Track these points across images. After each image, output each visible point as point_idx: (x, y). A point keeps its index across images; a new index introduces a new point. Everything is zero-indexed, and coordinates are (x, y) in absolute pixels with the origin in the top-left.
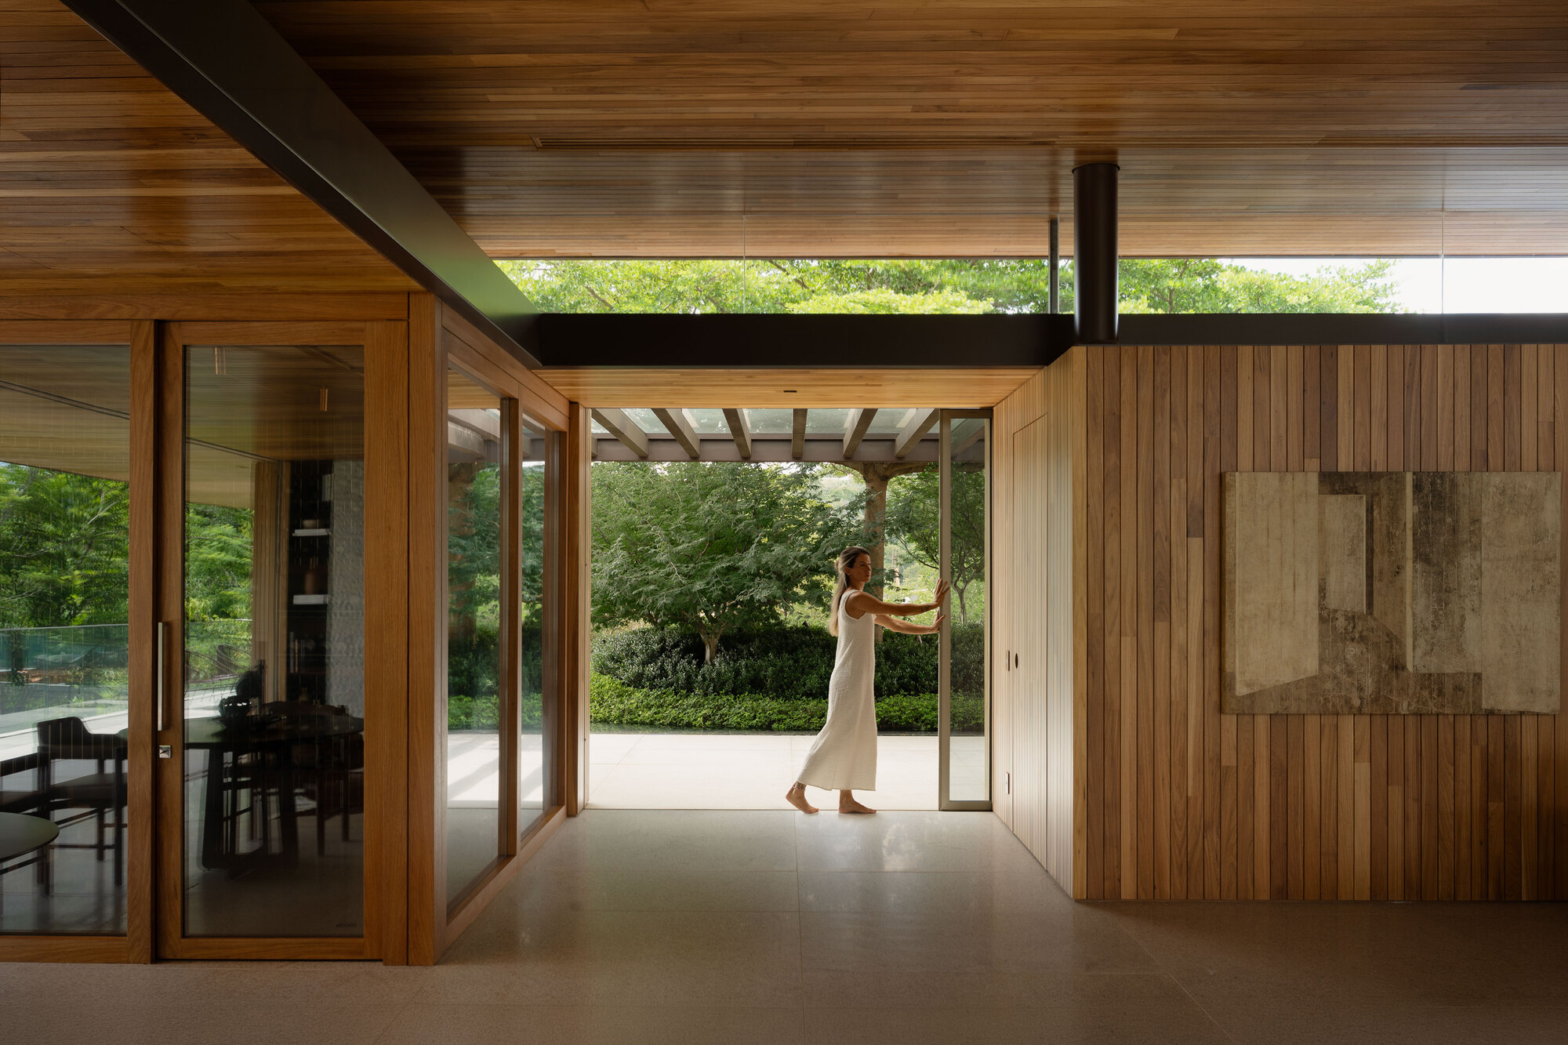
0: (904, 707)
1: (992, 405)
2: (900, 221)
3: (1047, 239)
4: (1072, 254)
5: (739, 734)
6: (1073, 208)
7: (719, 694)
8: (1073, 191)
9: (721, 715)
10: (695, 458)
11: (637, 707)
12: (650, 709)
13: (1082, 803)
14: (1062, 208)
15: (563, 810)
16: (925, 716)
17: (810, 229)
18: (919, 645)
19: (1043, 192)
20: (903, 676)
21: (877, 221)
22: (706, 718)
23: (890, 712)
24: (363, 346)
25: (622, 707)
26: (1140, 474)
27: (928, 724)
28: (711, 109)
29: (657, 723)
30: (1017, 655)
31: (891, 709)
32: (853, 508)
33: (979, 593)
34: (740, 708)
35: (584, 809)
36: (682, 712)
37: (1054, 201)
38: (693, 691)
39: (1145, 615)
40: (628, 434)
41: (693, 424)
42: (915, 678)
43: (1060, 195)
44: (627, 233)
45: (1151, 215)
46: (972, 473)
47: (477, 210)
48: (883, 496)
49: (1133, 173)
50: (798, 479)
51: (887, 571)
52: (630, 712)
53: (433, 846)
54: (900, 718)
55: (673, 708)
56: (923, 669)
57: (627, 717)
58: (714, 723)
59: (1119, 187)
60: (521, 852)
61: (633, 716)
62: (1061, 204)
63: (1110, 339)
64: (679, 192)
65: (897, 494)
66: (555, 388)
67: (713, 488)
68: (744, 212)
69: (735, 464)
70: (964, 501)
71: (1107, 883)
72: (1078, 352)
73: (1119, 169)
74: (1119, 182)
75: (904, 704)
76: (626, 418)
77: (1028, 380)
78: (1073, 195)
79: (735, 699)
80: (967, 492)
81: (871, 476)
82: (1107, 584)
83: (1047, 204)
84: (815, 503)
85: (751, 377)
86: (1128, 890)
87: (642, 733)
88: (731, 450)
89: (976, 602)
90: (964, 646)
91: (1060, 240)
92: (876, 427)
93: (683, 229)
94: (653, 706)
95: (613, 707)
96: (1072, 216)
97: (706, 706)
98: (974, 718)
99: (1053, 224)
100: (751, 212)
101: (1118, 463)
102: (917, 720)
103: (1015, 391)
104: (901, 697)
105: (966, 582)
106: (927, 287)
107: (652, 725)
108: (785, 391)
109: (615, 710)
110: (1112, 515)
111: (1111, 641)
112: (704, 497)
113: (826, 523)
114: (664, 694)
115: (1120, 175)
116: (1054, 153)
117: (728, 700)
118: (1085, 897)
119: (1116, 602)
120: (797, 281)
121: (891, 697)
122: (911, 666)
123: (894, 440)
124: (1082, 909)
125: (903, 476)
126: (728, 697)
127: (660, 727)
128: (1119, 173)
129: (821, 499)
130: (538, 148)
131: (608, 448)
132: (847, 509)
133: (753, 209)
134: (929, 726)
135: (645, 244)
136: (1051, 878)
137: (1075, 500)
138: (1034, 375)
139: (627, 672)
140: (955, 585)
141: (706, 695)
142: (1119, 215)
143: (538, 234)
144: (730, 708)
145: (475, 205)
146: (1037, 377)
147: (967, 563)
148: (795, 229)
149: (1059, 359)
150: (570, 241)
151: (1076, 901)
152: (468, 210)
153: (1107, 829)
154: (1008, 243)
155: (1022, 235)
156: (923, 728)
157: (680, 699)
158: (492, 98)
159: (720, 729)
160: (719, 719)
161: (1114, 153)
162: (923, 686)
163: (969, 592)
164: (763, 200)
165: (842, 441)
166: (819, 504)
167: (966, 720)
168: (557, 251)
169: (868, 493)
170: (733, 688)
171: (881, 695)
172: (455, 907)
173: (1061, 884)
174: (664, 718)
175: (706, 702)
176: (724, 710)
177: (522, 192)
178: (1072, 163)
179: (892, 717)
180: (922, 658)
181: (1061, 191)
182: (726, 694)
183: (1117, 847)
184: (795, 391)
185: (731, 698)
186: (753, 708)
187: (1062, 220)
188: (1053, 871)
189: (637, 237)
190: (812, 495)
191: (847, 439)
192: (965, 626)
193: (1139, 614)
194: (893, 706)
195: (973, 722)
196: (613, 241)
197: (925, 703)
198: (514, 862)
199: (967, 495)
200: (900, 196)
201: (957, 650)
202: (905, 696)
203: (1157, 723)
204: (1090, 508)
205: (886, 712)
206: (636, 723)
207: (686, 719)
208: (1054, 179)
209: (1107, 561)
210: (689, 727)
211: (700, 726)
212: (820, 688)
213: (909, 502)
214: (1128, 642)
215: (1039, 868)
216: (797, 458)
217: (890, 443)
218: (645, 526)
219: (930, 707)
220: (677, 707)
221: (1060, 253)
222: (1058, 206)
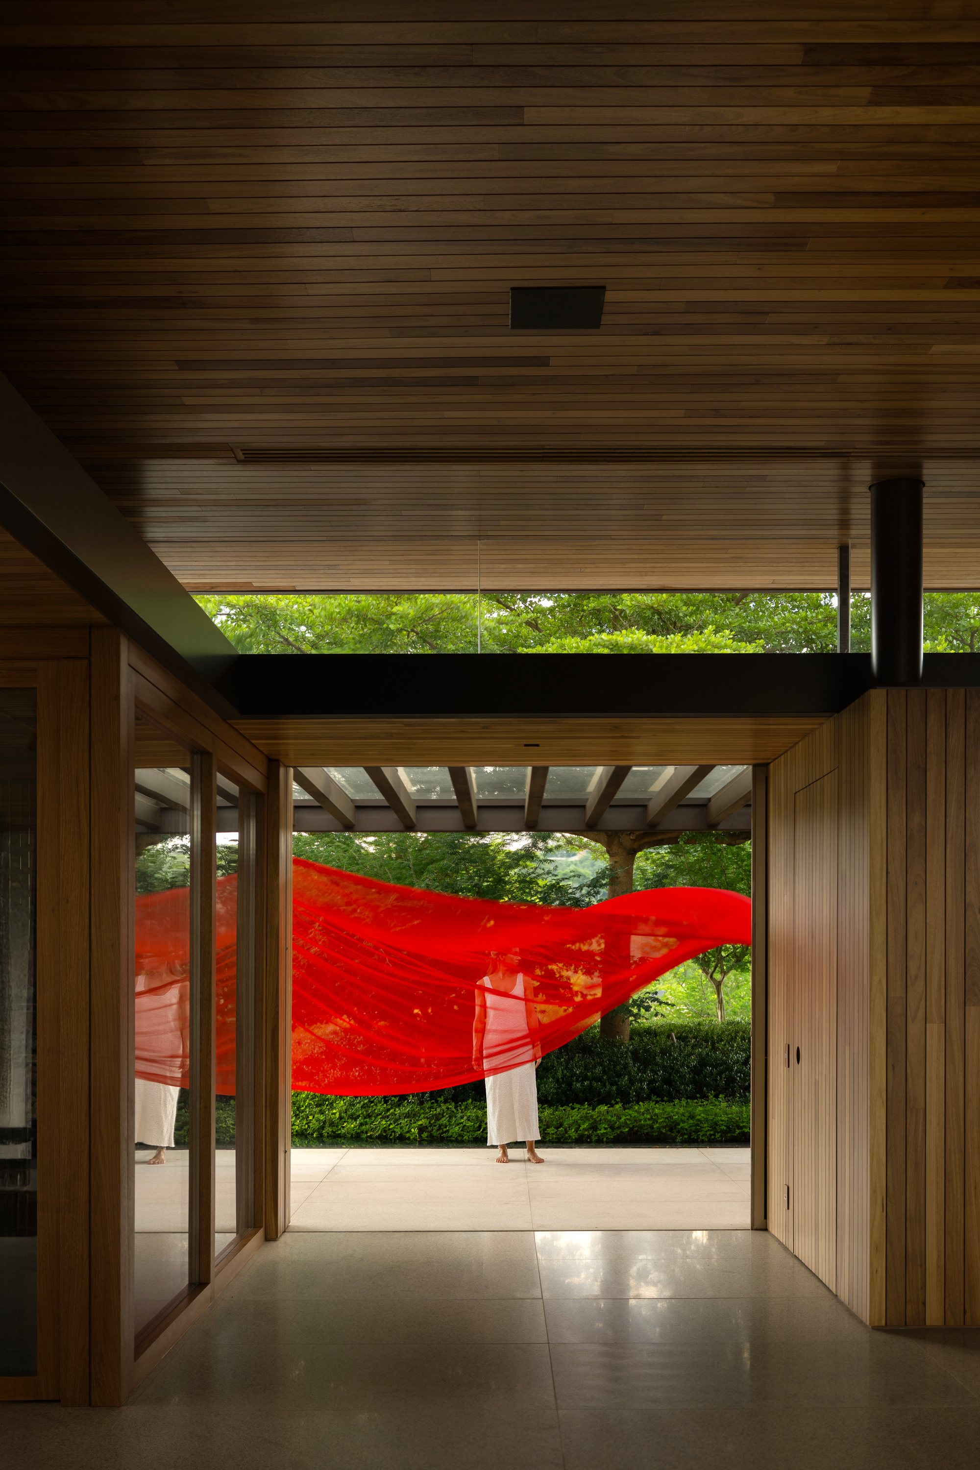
0: (656, 1115)
1: (769, 761)
2: (662, 547)
3: (836, 569)
4: (869, 586)
5: (462, 1147)
6: (869, 532)
7: (437, 1102)
8: (869, 511)
9: (440, 1126)
10: (410, 827)
11: (341, 1118)
12: (355, 1119)
13: (880, 1214)
14: (854, 532)
15: (261, 1232)
16: (682, 1125)
17: (555, 557)
18: (673, 1044)
19: (831, 512)
20: (654, 1079)
21: (635, 547)
22: (421, 1129)
23: (640, 1120)
24: (35, 689)
25: (322, 1118)
26: (949, 836)
27: (684, 1134)
28: (447, 414)
29: (364, 1136)
30: (798, 1048)
31: (642, 1117)
32: (595, 884)
33: (738, 987)
34: (462, 1118)
35: (284, 1232)
36: (394, 1123)
37: (844, 524)
38: (407, 1099)
39: (955, 999)
40: (334, 799)
41: (411, 788)
42: (668, 1082)
43: (853, 516)
44: (338, 562)
45: (958, 540)
46: (733, 845)
47: (163, 535)
48: (629, 873)
49: (940, 489)
50: (527, 855)
51: (635, 959)
52: (332, 1124)
53: (119, 1268)
54: (652, 1127)
55: (383, 1118)
56: (678, 1071)
57: (328, 1130)
58: (431, 1134)
59: (924, 506)
60: (218, 1279)
61: (335, 1129)
62: (852, 527)
63: (913, 679)
64: (404, 513)
65: (643, 871)
66: (252, 741)
67: (428, 864)
68: (480, 537)
69: (455, 835)
70: (723, 878)
71: (909, 1307)
72: (877, 697)
73: (924, 484)
74: (925, 500)
75: (657, 1111)
76: (329, 780)
77: (813, 730)
78: (869, 517)
79: (456, 1107)
80: (726, 868)
81: (615, 849)
82: (910, 964)
83: (836, 527)
84: (549, 880)
85: (487, 728)
86: (934, 1315)
87: (346, 1148)
88: (453, 818)
89: (734, 997)
90: (725, 1045)
91: (852, 569)
92: (626, 791)
93: (405, 558)
94: (359, 1116)
95: (311, 1118)
96: (869, 541)
97: (422, 1116)
98: (739, 1127)
99: (844, 552)
100: (488, 537)
101: (923, 822)
102: (671, 1130)
103: (797, 743)
104: (652, 1104)
105: (724, 973)
106: (686, 629)
107: (359, 1140)
108: (526, 745)
109: (314, 1121)
110: (916, 883)
111: (914, 1029)
112: (420, 873)
113: (562, 903)
114: (372, 1102)
115: (926, 491)
116: (845, 467)
117: (448, 1108)
118: (883, 1323)
119: (920, 983)
120: (528, 623)
121: (641, 1103)
122: (664, 1068)
123: (645, 806)
124: (881, 1337)
125: (652, 850)
126: (448, 1104)
127: (367, 1141)
128: (925, 489)
129: (556, 876)
130: (239, 462)
131: (307, 816)
132: (589, 886)
133: (489, 533)
134: (686, 1137)
135: (360, 575)
136: (841, 1303)
137: (872, 866)
138: (821, 724)
139: (328, 1077)
140: (711, 976)
141: (421, 1103)
142: (924, 541)
143: (233, 563)
144: (450, 1117)
145: (160, 530)
146: (824, 726)
147: (725, 951)
148: (539, 557)
149: (853, 704)
150: (270, 572)
151: (873, 1329)
152: (149, 535)
153: (909, 1245)
154: (789, 573)
155: (806, 564)
156: (679, 1139)
157: (391, 1108)
158: (188, 401)
159: (438, 1143)
160: (438, 1130)
161: (919, 467)
162: (678, 1091)
163: (726, 986)
164: (502, 523)
165: (584, 807)
166: (554, 882)
167: (729, 1130)
168: (255, 584)
169: (612, 869)
170: (453, 1095)
171: (629, 1102)
172: (145, 1338)
173: (855, 1310)
174: (372, 1130)
175: (422, 1111)
176: (444, 1121)
177: (217, 514)
178: (869, 478)
179: (642, 1127)
180: (676, 1059)
181: (853, 511)
182: (445, 1102)
183: (921, 1266)
184: (537, 745)
185: (452, 1106)
186: (477, 1117)
187: (854, 546)
188: (844, 1296)
189: (351, 567)
190: (546, 870)
191: (591, 805)
192: (723, 1023)
193: (948, 997)
194: (643, 1114)
195: (738, 1131)
196: (322, 572)
197: (682, 1110)
198: (206, 1292)
199: (727, 872)
200: (664, 518)
201: (718, 1049)
202: (657, 1102)
203: (968, 1123)
204: (890, 876)
205: (635, 1121)
206: (339, 1136)
207: (398, 1131)
208: (844, 498)
209: (910, 937)
210: (402, 1141)
211: (415, 1139)
212: (557, 1093)
213: (660, 879)
214: (935, 1030)
215: (827, 1293)
216: (530, 826)
217: (640, 809)
218: (350, 908)
219: (687, 1114)
220: (388, 1117)
221: (852, 585)
222: (849, 529)
